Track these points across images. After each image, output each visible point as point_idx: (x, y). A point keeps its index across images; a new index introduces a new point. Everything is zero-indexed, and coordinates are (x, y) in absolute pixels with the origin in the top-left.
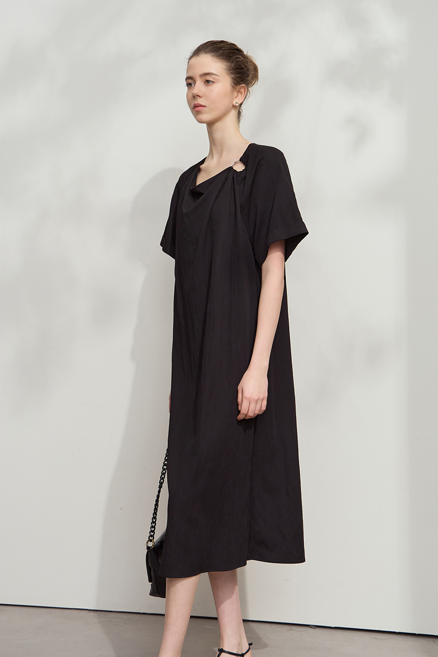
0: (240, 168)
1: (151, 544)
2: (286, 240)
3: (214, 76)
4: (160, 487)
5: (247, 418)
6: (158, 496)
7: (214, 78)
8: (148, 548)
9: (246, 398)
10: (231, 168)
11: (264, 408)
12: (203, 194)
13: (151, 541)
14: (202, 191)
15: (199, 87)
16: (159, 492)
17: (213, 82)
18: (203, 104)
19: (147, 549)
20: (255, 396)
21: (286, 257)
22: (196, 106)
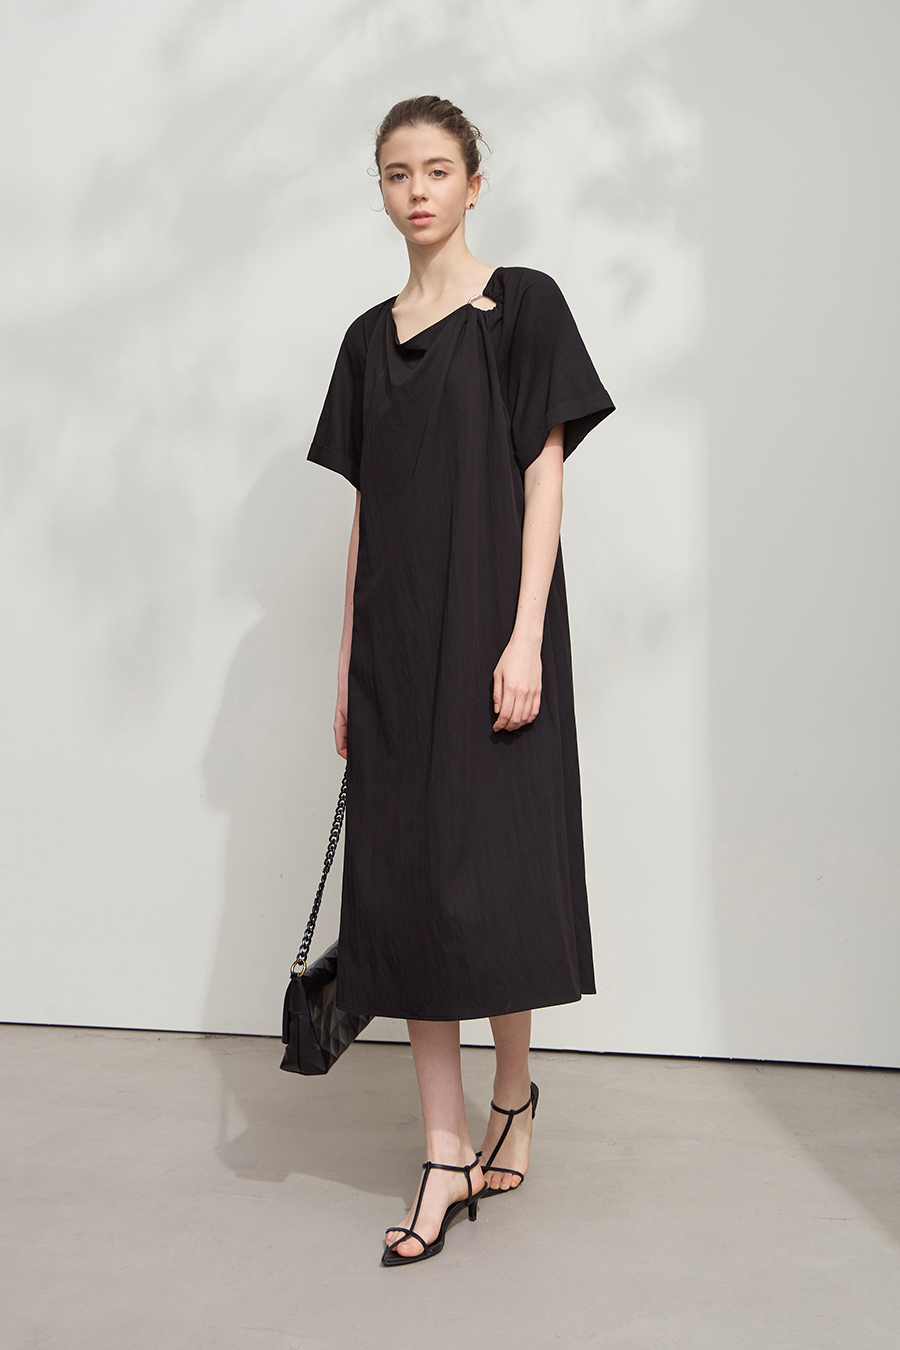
0: (487, 305)
1: (299, 969)
2: (566, 423)
3: (447, 164)
4: (326, 870)
5: (510, 727)
6: (322, 886)
7: (446, 167)
8: (294, 975)
9: (509, 689)
10: (468, 307)
11: (536, 711)
12: (425, 351)
13: (301, 963)
14: (423, 347)
15: (421, 183)
16: (324, 878)
17: (445, 173)
18: (430, 211)
19: (291, 977)
20: (523, 687)
21: (566, 454)
22: (415, 216)
